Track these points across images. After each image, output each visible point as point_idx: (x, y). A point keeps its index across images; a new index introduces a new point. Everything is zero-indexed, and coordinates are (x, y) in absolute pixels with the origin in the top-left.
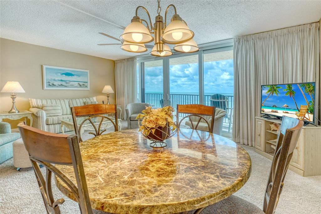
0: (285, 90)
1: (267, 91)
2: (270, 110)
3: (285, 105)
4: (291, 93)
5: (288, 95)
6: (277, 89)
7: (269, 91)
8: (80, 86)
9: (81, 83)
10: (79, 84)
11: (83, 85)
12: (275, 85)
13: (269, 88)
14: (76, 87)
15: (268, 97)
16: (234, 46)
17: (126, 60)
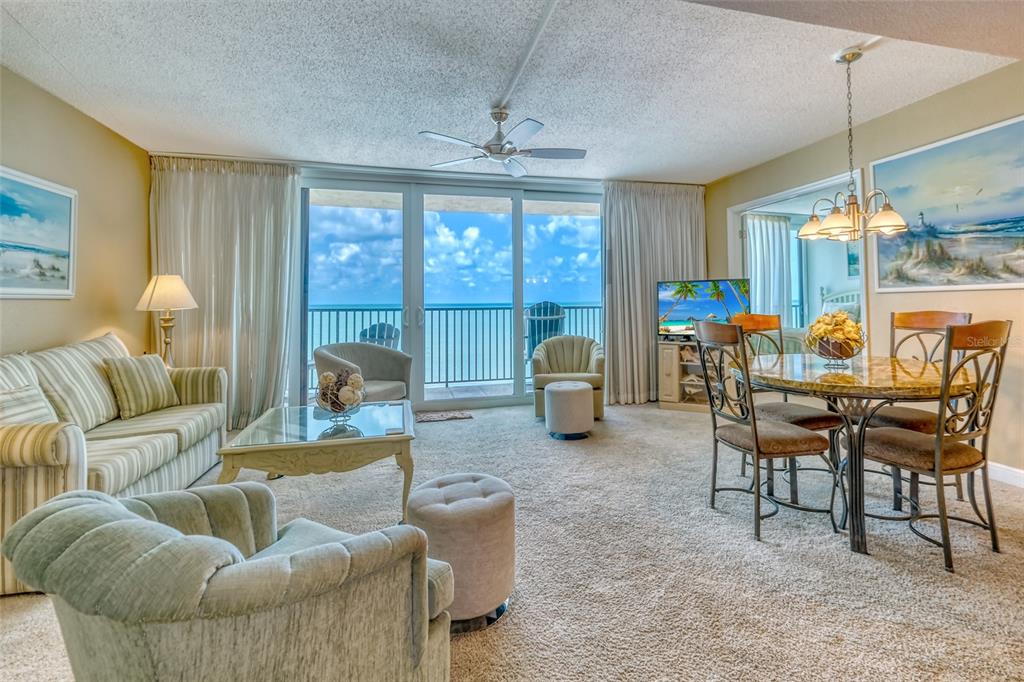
0: (709, 291)
1: (673, 292)
2: (684, 327)
3: (711, 314)
4: (719, 294)
5: (714, 298)
6: (694, 288)
7: (678, 292)
8: (42, 274)
9: (46, 261)
10: (38, 264)
11: (54, 268)
12: (690, 282)
13: (677, 287)
14: (26, 281)
15: (678, 303)
16: (604, 196)
17: (237, 166)
